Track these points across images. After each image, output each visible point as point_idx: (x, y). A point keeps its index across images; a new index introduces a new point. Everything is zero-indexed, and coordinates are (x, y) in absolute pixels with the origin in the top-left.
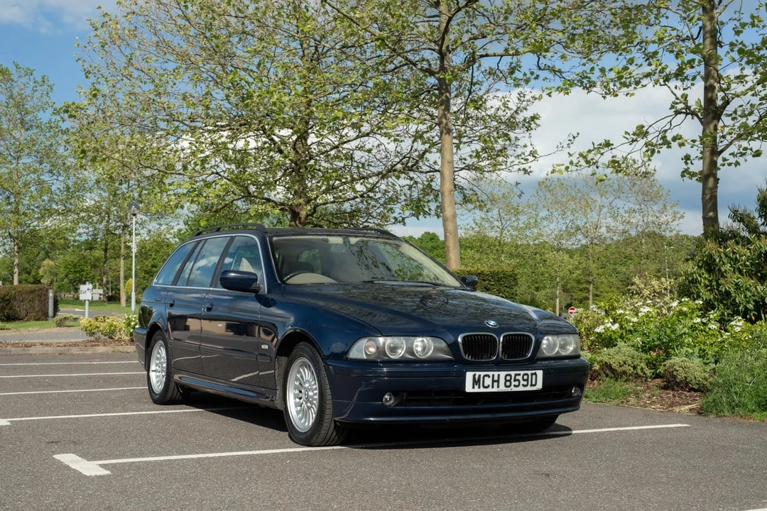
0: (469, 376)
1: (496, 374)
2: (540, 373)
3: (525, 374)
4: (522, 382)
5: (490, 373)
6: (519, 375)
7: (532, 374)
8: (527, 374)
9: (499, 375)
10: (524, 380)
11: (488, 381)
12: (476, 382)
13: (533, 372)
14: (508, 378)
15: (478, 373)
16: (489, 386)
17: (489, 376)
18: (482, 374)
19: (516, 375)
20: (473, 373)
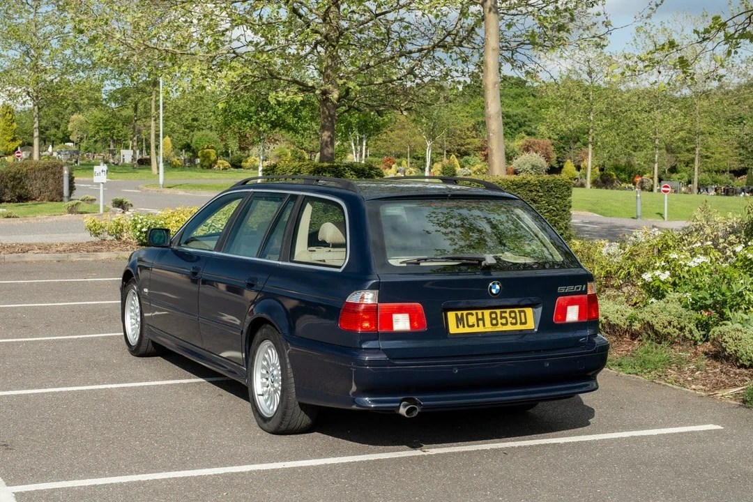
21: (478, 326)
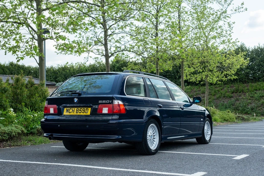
21: (72, 113)
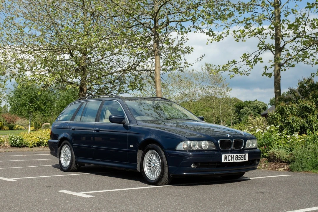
0: (223, 156)
1: (233, 155)
2: (247, 155)
3: (242, 155)
4: (241, 158)
5: (231, 155)
6: (240, 155)
7: (245, 155)
8: (243, 155)
9: (233, 156)
10: (242, 157)
11: (230, 158)
12: (226, 158)
13: (245, 154)
14: (237, 157)
15: (226, 155)
16: (230, 160)
17: (230, 156)
18: (228, 155)
19: (239, 155)
20: (225, 155)
